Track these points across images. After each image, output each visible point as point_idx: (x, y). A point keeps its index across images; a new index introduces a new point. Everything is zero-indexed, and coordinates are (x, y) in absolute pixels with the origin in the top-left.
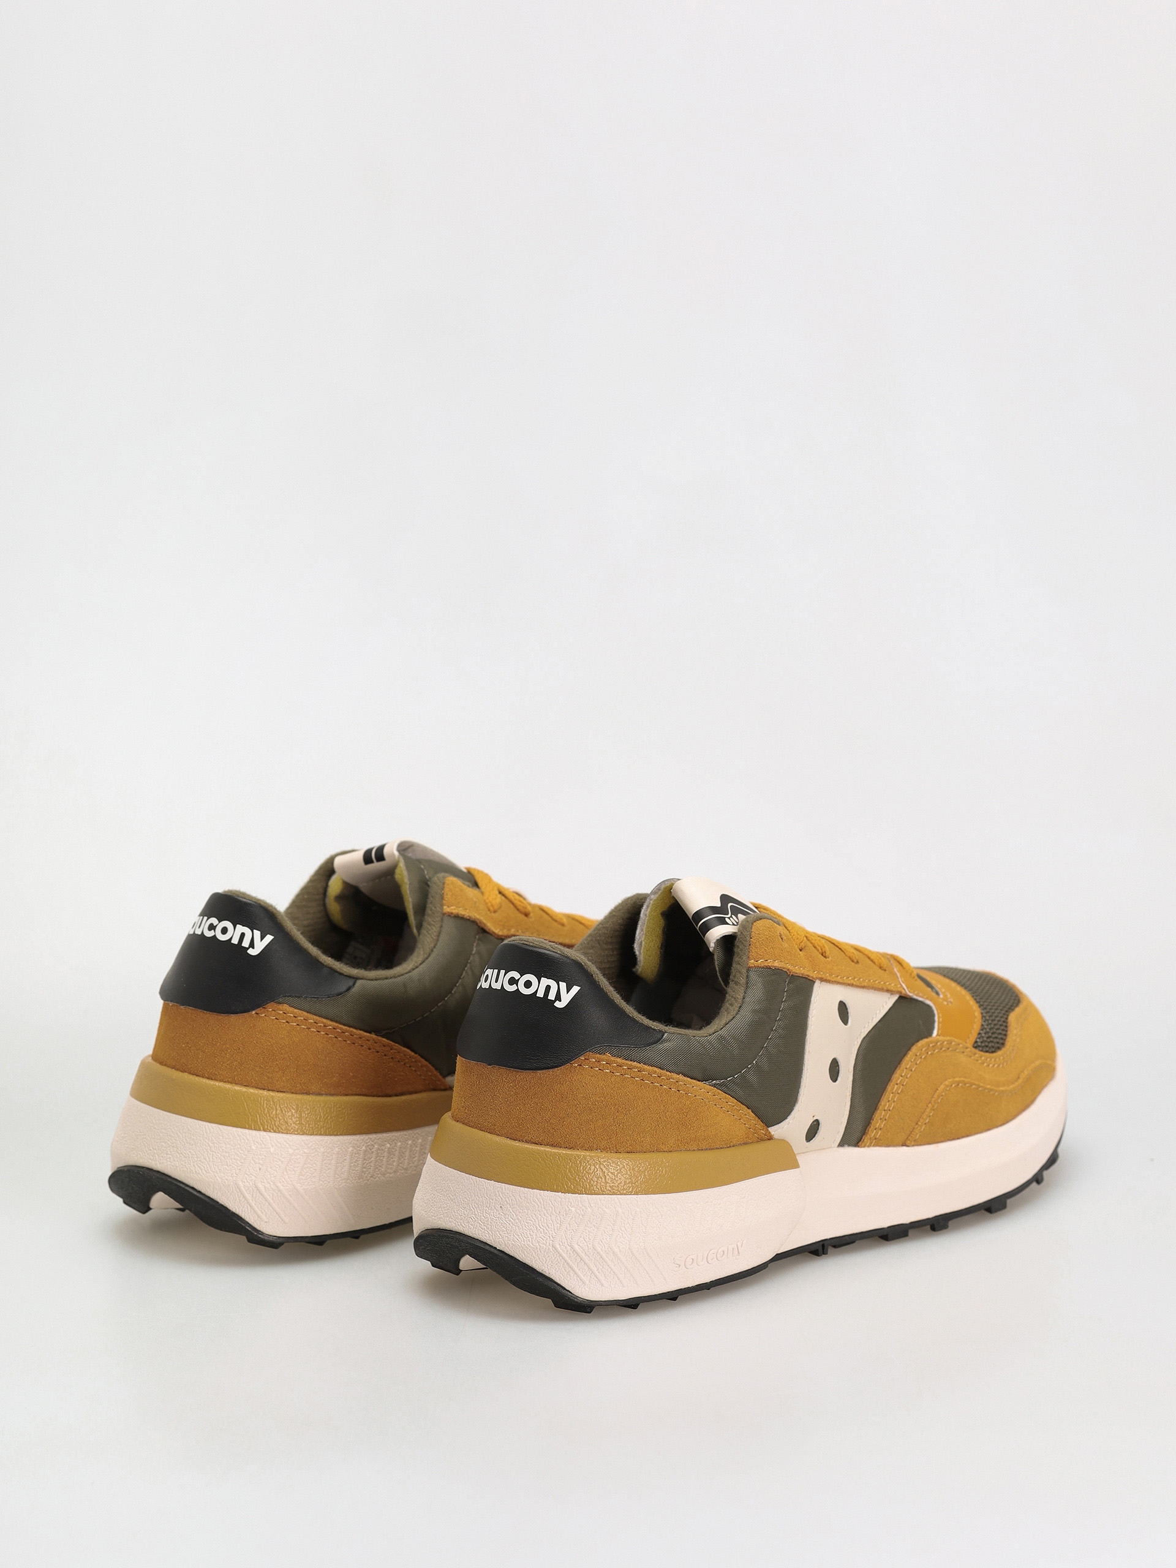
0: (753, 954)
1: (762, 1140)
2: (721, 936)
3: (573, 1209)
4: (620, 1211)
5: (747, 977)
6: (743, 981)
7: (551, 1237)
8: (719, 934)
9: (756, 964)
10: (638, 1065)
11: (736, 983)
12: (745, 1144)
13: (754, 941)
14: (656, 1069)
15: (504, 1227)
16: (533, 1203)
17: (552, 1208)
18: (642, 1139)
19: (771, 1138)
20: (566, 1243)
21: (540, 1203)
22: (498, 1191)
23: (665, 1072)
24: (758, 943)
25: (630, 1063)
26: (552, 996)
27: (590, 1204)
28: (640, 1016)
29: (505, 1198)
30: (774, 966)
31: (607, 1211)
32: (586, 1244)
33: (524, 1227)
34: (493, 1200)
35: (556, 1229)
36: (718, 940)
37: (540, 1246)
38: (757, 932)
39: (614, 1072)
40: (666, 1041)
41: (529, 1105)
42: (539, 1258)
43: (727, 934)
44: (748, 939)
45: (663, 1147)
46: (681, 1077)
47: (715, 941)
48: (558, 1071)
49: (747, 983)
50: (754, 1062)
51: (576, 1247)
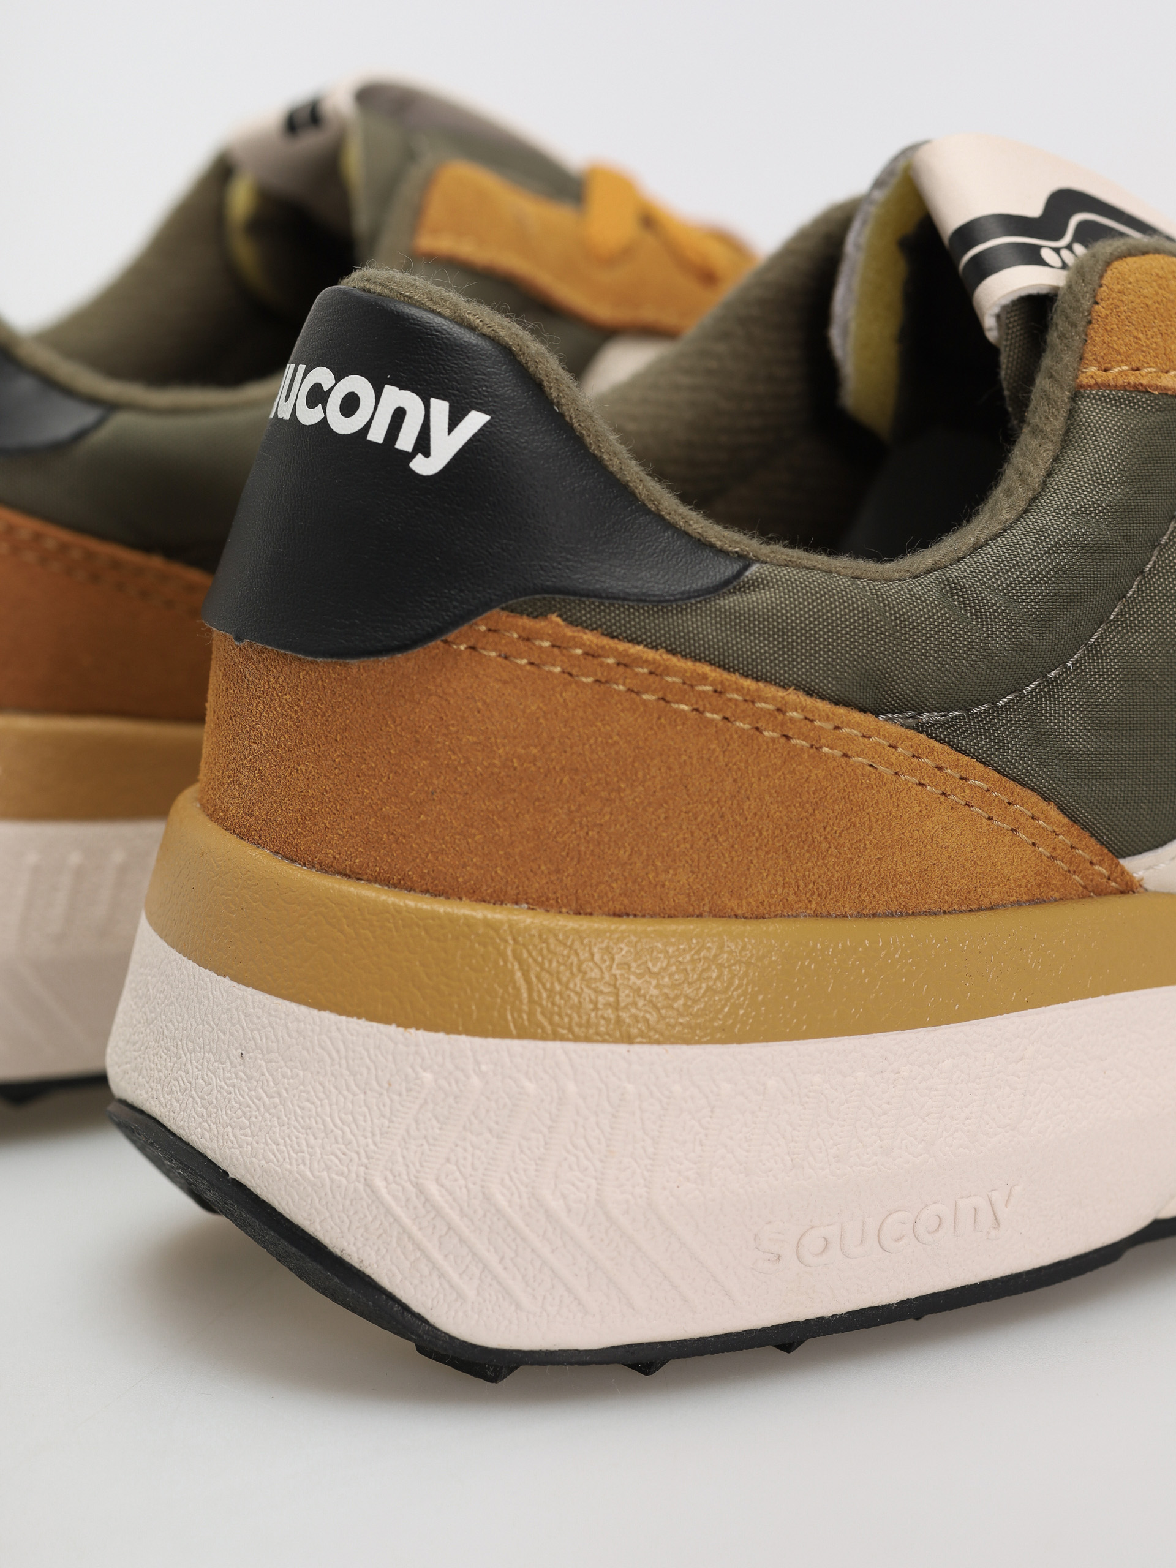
0: (1095, 348)
1: (1100, 892)
2: (1015, 296)
3: (428, 1077)
4: (571, 1088)
5: (1072, 413)
6: (1056, 424)
7: (363, 1154)
8: (1010, 289)
9: (1101, 377)
10: (650, 654)
11: (1036, 431)
12: (1032, 902)
13: (1104, 312)
14: (707, 669)
15: (244, 1113)
16: (318, 1050)
17: (368, 1069)
18: (663, 877)
19: (1129, 888)
20: (405, 1177)
21: (338, 1051)
22: (237, 1009)
23: (734, 678)
24: (1114, 319)
25: (622, 646)
26: (406, 441)
27: (477, 1063)
28: (684, 510)
29: (252, 1031)
30: (1157, 388)
31: (531, 1087)
32: (462, 1182)
33: (293, 1122)
34: (224, 1034)
35: (377, 1132)
36: (1005, 308)
37: (332, 1180)
38: (1117, 288)
39: (574, 672)
40: (756, 584)
41: (330, 762)
42: (331, 1216)
43: (1034, 291)
44: (1086, 304)
45: (734, 904)
46: (793, 696)
47: (996, 310)
48: (407, 662)
49: (1068, 432)
50: (1070, 664)
51: (433, 1189)
